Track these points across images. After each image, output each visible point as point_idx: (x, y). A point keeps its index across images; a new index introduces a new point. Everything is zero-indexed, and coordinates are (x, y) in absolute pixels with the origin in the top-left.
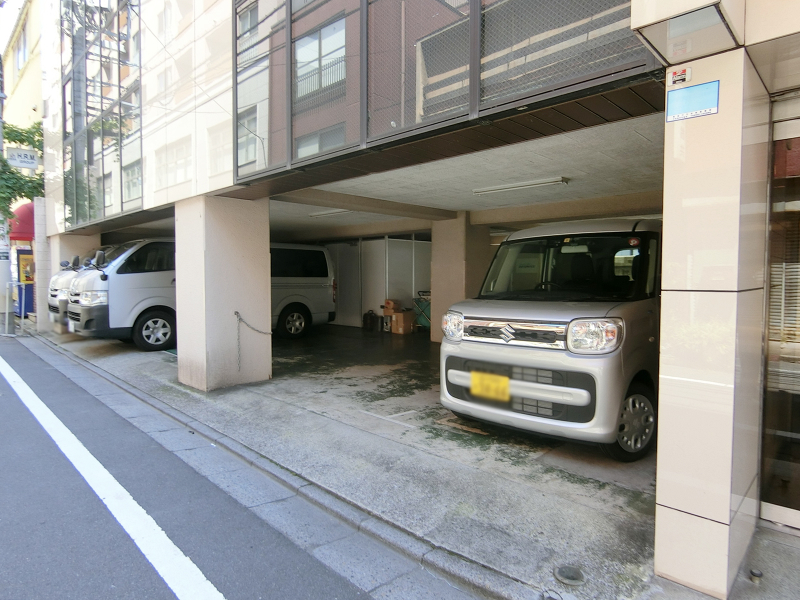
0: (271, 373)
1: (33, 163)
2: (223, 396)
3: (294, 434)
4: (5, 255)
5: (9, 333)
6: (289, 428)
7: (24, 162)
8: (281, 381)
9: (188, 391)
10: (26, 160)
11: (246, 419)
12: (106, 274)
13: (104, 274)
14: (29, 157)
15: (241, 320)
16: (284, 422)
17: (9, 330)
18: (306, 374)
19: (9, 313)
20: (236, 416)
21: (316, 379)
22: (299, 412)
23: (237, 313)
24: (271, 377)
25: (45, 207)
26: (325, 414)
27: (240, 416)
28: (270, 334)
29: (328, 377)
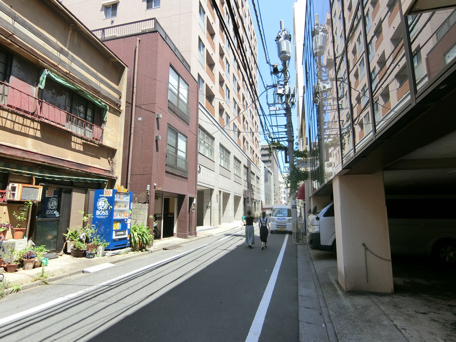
0: (393, 289)
1: (306, 165)
2: (352, 296)
3: (368, 337)
4: (295, 206)
5: (296, 242)
6: (369, 331)
7: (303, 165)
8: (400, 296)
9: (338, 289)
10: (303, 164)
11: (351, 316)
12: (318, 217)
13: (317, 217)
14: (305, 163)
15: (366, 249)
16: (370, 326)
17: (296, 241)
18: (426, 296)
19: (296, 233)
20: (347, 312)
21: (430, 301)
22: (386, 323)
23: (364, 245)
24: (393, 292)
25: (308, 184)
26: (403, 331)
27: (350, 312)
28: (390, 260)
29: (444, 302)
